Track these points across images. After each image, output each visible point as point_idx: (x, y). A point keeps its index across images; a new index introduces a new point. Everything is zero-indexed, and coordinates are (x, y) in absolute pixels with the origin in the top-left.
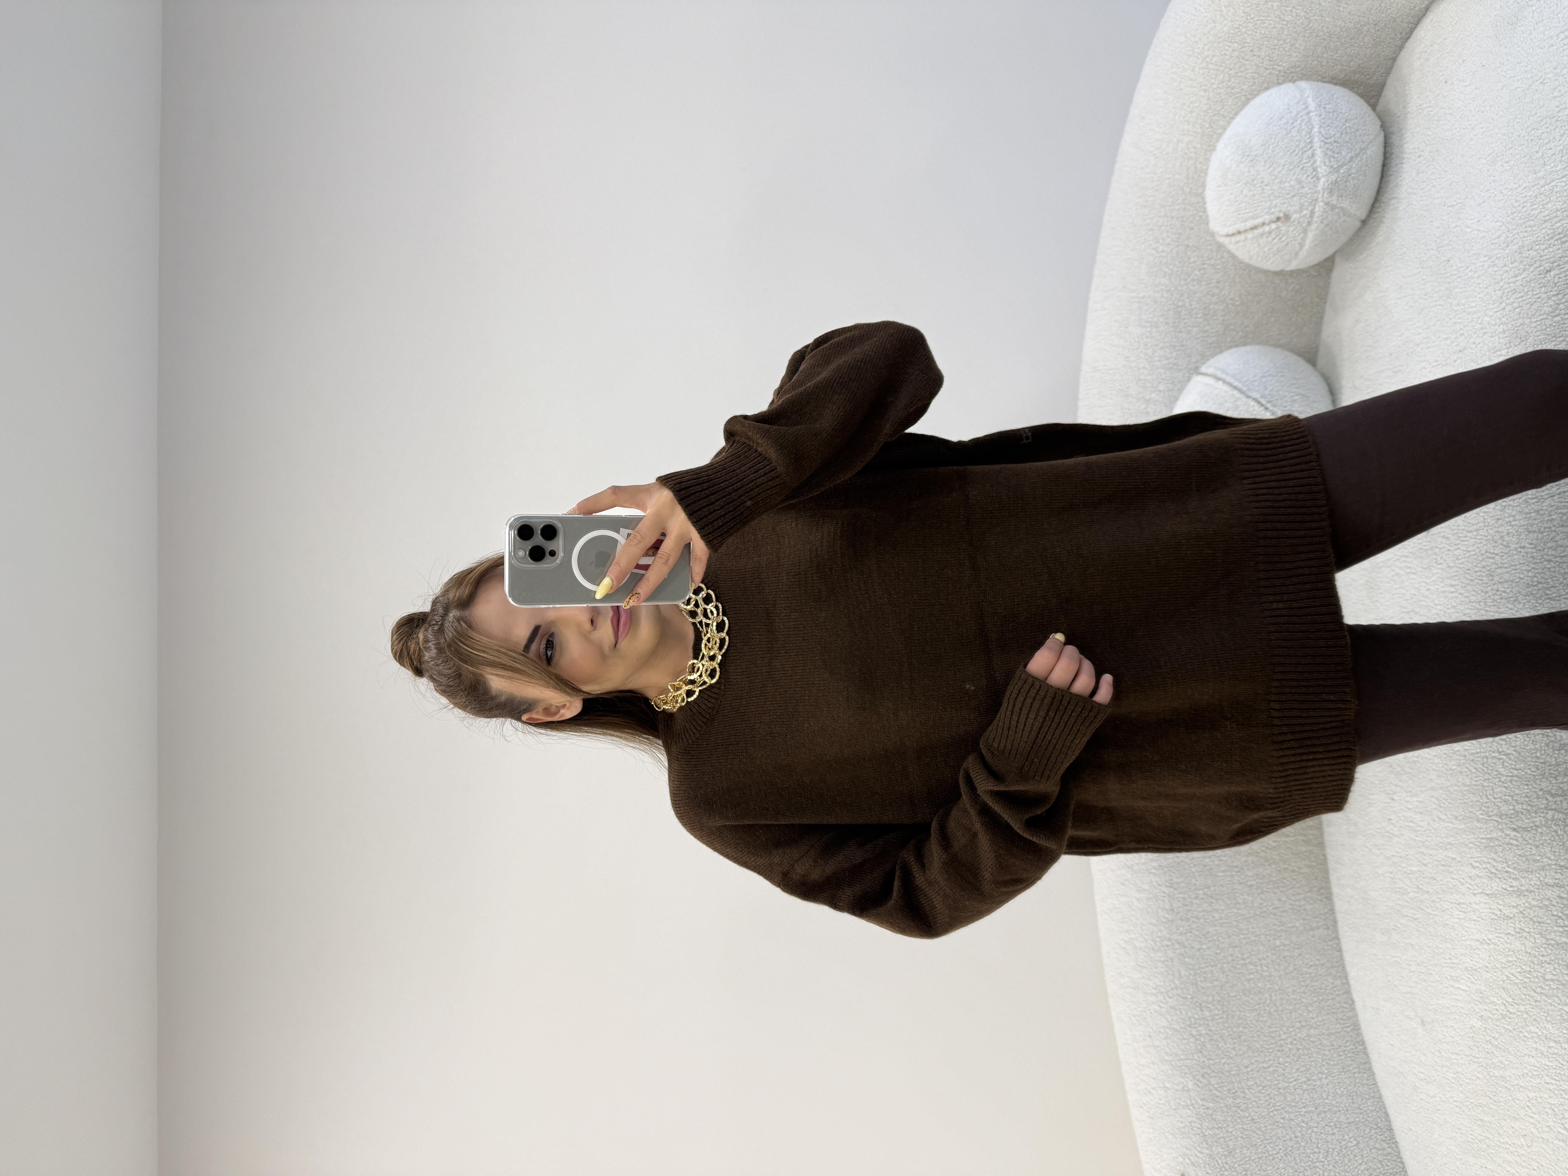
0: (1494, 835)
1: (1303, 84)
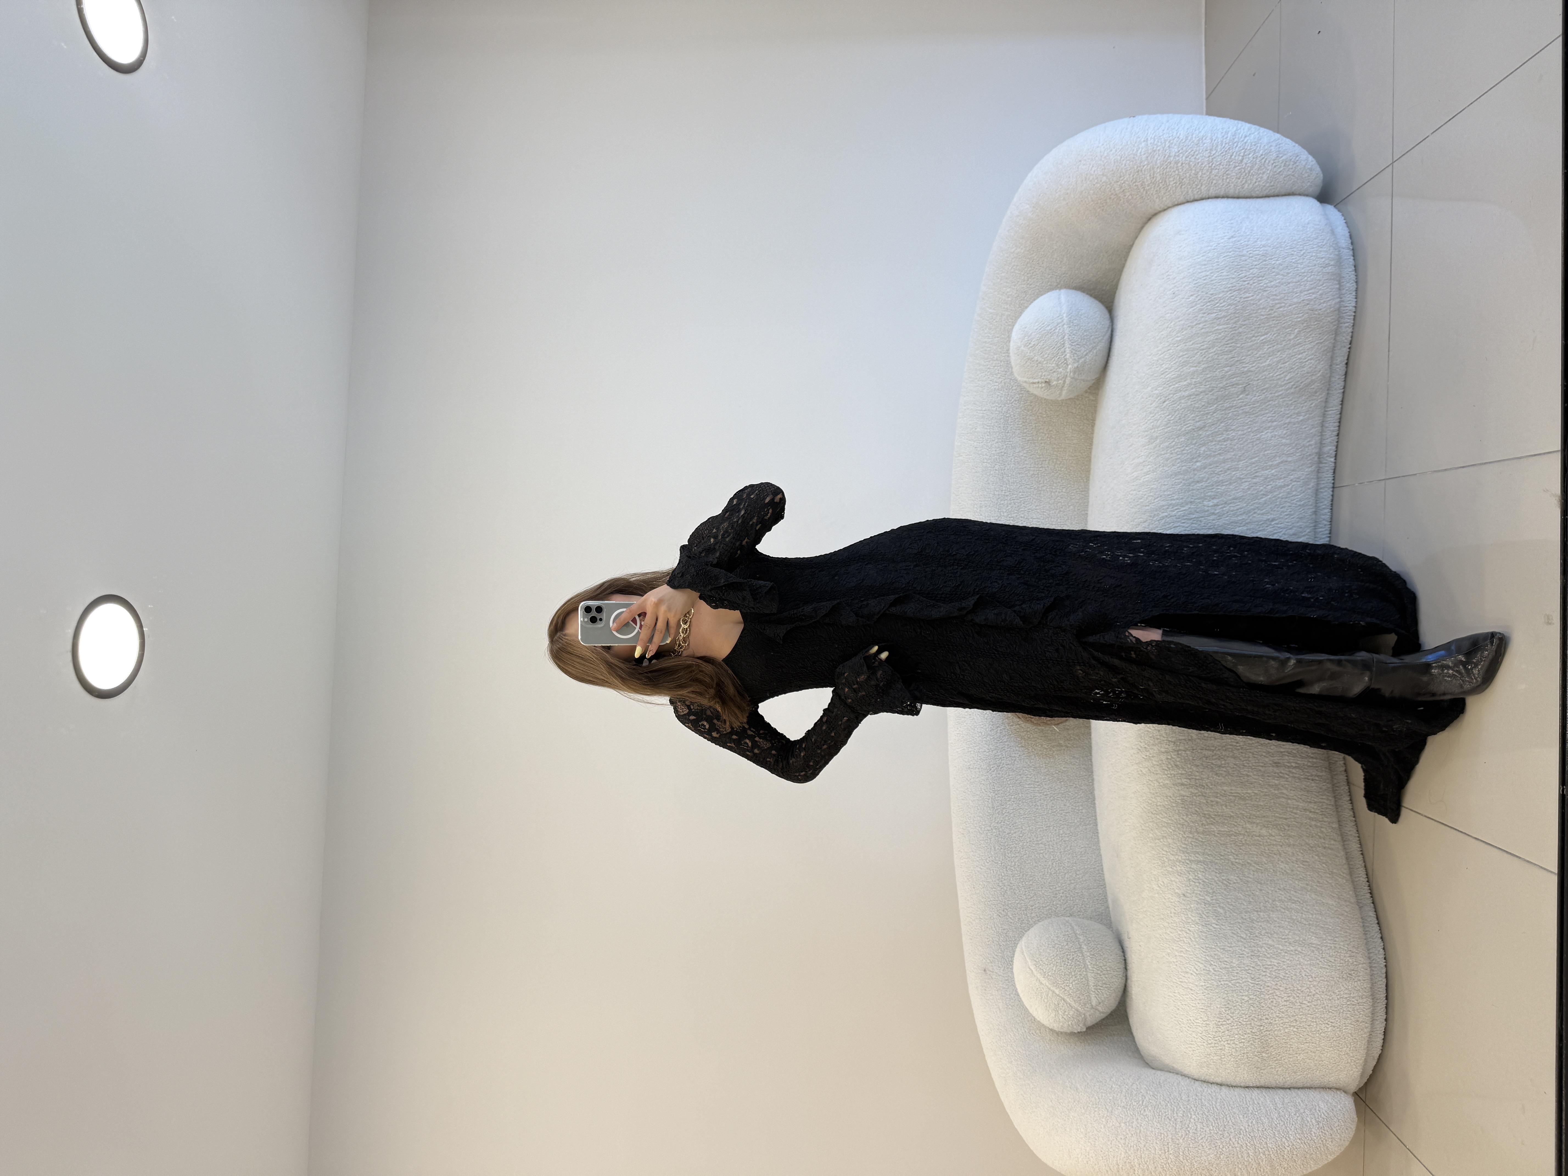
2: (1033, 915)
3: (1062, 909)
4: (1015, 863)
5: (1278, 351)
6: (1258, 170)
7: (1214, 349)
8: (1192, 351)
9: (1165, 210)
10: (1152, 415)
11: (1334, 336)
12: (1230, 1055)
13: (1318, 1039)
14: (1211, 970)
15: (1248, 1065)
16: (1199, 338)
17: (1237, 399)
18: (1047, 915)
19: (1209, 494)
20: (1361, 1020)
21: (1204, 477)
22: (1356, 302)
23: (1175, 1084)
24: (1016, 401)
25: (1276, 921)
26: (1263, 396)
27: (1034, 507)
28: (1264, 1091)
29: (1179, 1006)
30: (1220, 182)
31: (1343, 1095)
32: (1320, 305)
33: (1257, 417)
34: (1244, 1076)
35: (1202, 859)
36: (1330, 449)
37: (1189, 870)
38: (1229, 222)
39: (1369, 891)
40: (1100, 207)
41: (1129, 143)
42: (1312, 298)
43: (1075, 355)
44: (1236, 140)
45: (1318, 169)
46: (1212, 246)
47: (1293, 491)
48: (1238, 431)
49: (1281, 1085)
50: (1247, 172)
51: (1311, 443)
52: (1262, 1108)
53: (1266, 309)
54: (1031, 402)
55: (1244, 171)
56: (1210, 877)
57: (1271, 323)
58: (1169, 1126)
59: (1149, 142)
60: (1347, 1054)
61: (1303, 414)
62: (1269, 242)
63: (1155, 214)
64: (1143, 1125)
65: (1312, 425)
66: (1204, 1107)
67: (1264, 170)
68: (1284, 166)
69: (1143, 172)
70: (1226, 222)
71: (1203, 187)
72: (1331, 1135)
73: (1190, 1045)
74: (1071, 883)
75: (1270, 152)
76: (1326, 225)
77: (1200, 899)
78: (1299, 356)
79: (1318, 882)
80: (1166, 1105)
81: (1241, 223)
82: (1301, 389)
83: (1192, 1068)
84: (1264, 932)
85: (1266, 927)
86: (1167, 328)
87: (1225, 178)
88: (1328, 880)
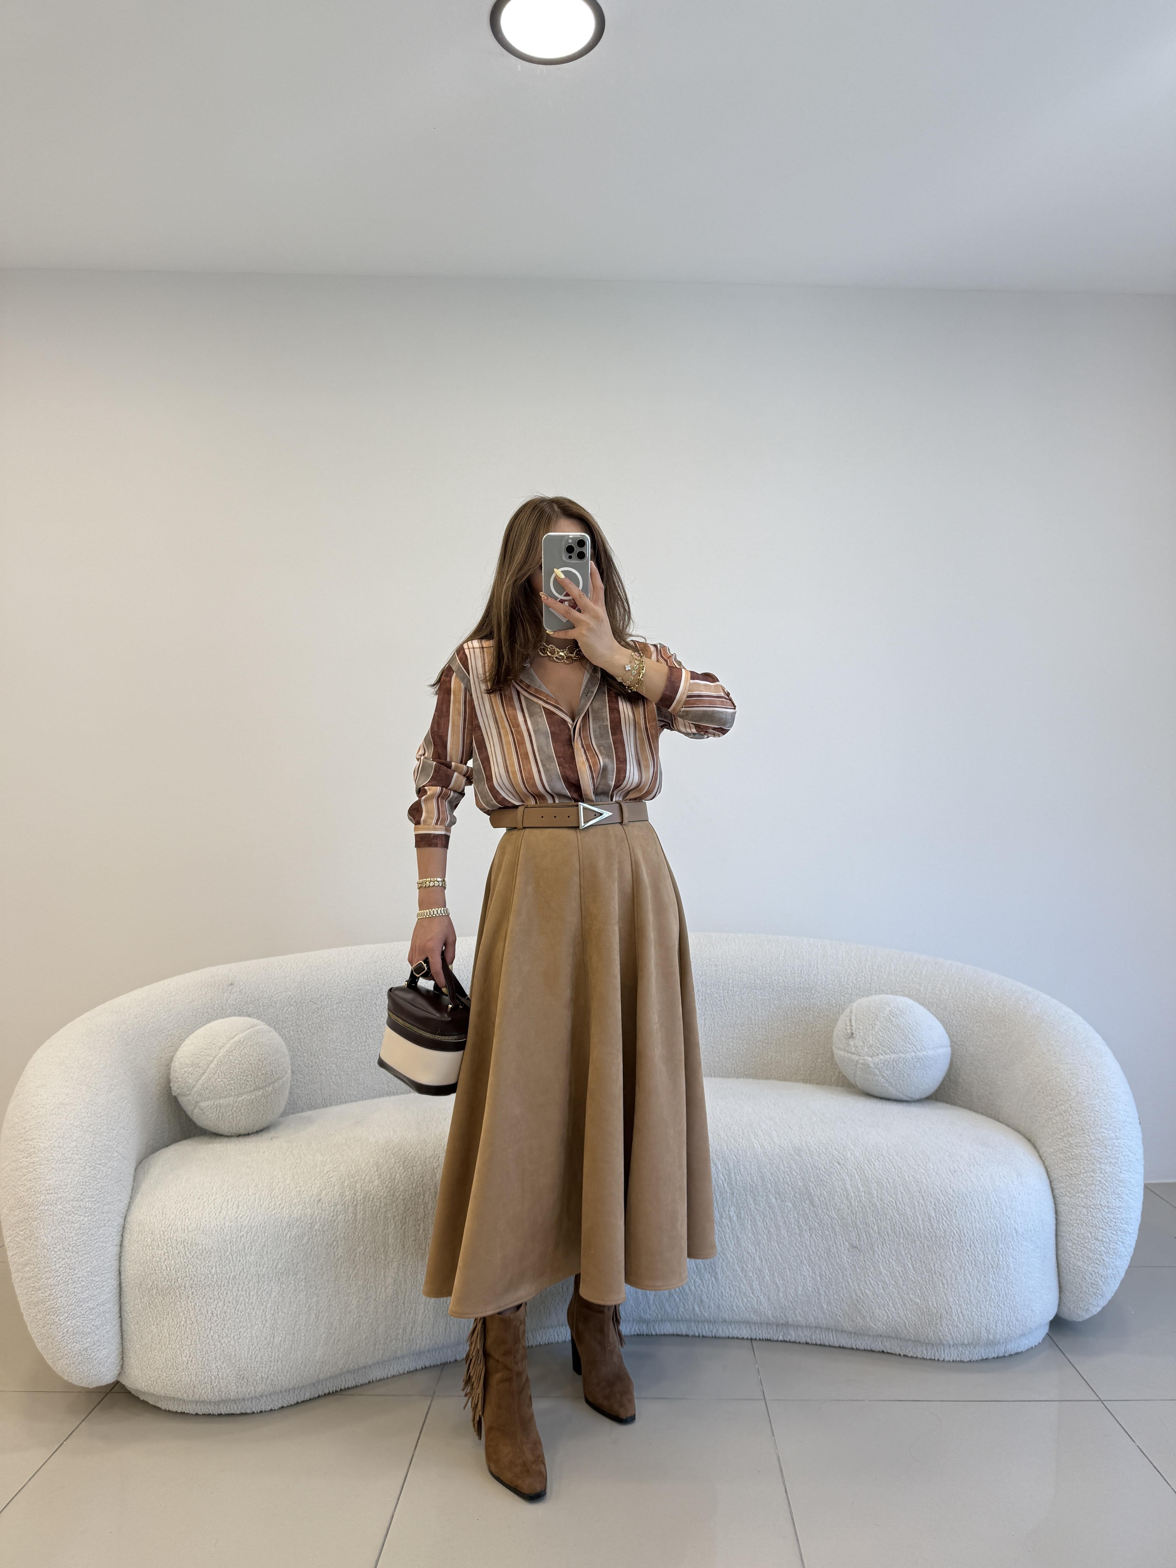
2: (292, 1033)
3: (299, 1063)
4: (345, 1012)
5: (895, 1282)
6: (1087, 1256)
7: (897, 1216)
8: (894, 1193)
9: (1040, 1157)
10: (824, 1150)
11: (913, 1339)
12: (152, 1256)
13: (173, 1347)
14: (242, 1233)
15: (143, 1274)
16: (908, 1200)
17: (844, 1240)
18: (293, 1047)
19: (742, 1212)
20: (196, 1390)
21: (759, 1205)
22: (950, 1361)
23: (120, 1197)
24: (829, 1000)
25: (296, 1299)
26: (847, 1266)
27: (717, 1021)
28: (117, 1291)
29: (202, 1199)
30: (1074, 1216)
31: (116, 1372)
32: (947, 1325)
33: (825, 1260)
34: (131, 1270)
35: (358, 1217)
36: (792, 1335)
37: (346, 1205)
38: (1032, 1228)
39: (331, 1392)
40: (1042, 1088)
41: (1114, 1120)
42: (954, 1317)
43: (882, 1065)
44: (1119, 1233)
45: (1087, 1317)
46: (1006, 1211)
47: (747, 1299)
48: (810, 1242)
49: (124, 1308)
50: (1086, 1245)
51: (798, 1316)
52: (99, 1290)
53: (941, 1269)
54: (827, 1016)
55: (1085, 1242)
56: (339, 1227)
57: (926, 1274)
58: (74, 1194)
59: (1115, 1141)
60: (159, 1377)
61: (829, 1308)
62: (1013, 1271)
63: (1034, 1146)
64: (75, 1165)
65: (818, 1317)
66: (97, 1229)
67: (1087, 1262)
68: (1092, 1283)
69: (1083, 1135)
70: (1033, 1225)
71: (1069, 1200)
72: (73, 1363)
73: (161, 1213)
74: (326, 1071)
75: (1106, 1268)
76: (1031, 1328)
77: (316, 1218)
78: (891, 1304)
79: (339, 1340)
80: (97, 1190)
81: (1032, 1241)
82: (856, 1306)
83: (139, 1214)
84: (284, 1286)
85: (289, 1289)
86: (918, 1165)
87: (1078, 1222)
88: (341, 1350)
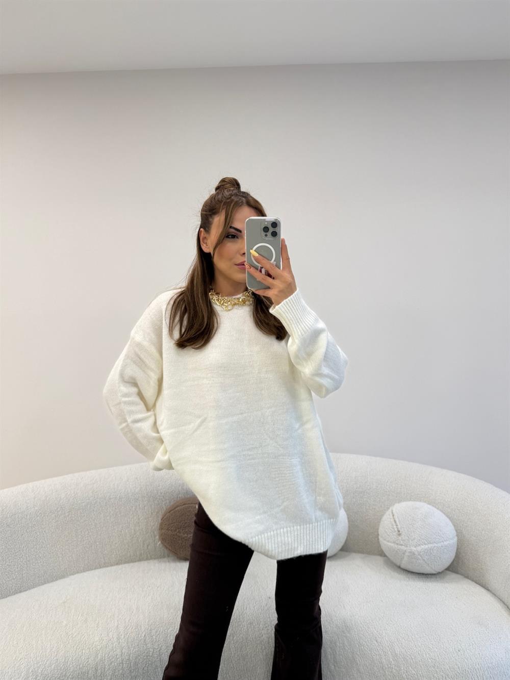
0: (142, 628)
1: (456, 539)
